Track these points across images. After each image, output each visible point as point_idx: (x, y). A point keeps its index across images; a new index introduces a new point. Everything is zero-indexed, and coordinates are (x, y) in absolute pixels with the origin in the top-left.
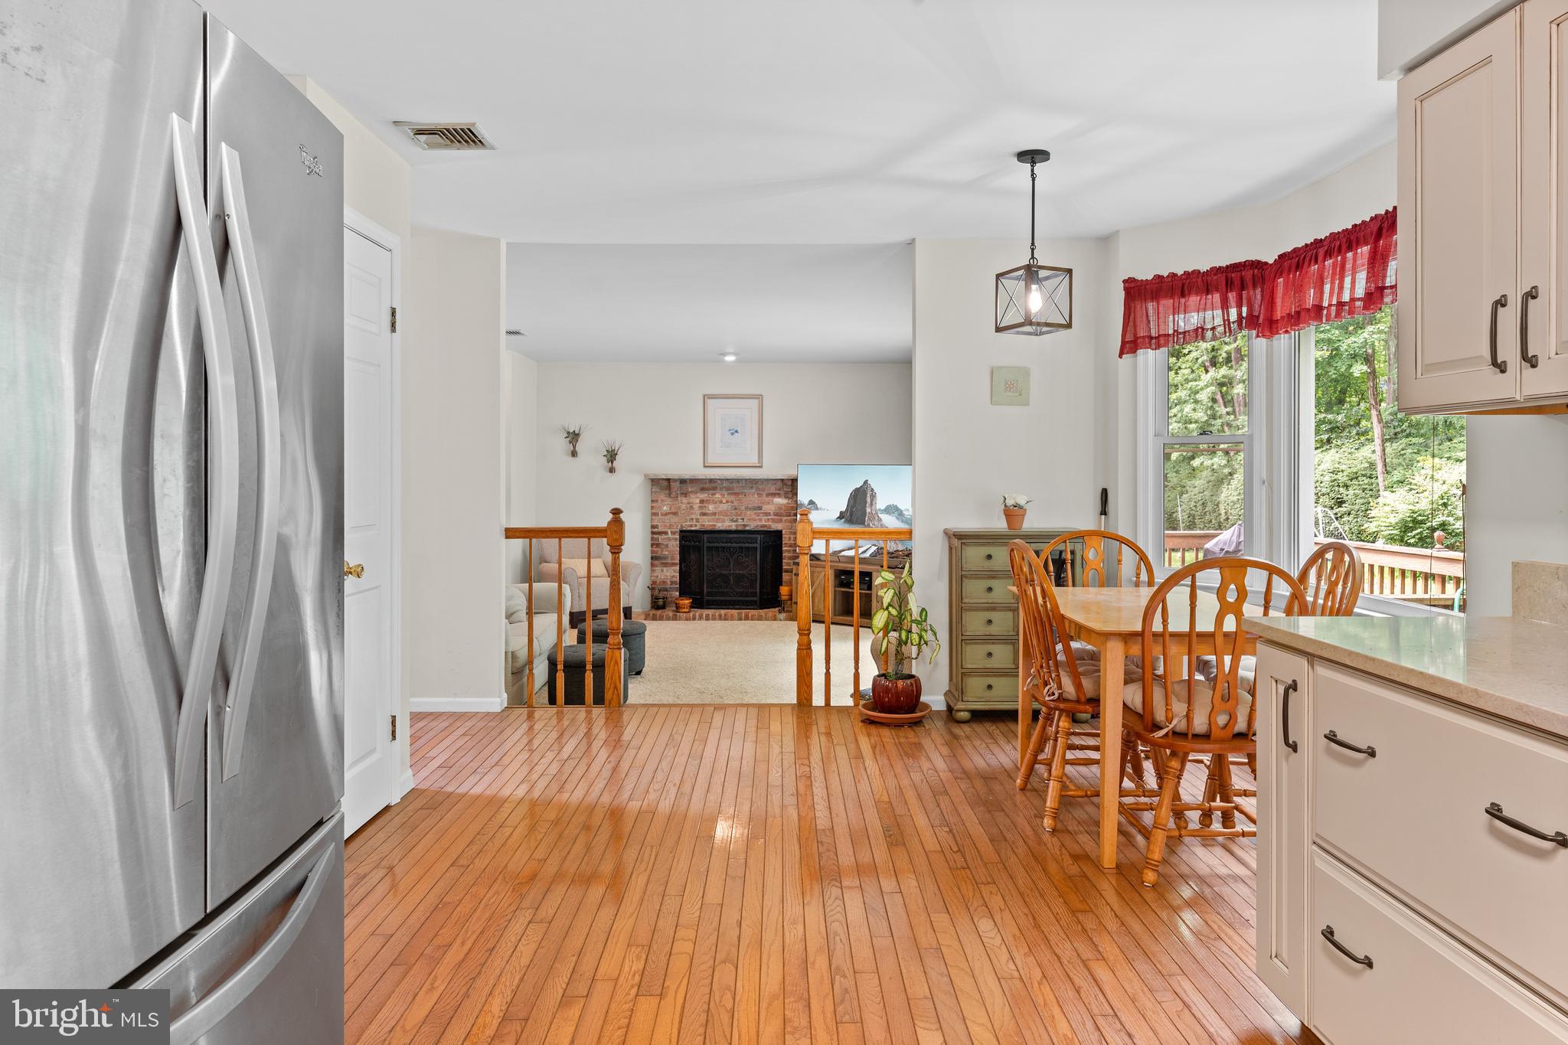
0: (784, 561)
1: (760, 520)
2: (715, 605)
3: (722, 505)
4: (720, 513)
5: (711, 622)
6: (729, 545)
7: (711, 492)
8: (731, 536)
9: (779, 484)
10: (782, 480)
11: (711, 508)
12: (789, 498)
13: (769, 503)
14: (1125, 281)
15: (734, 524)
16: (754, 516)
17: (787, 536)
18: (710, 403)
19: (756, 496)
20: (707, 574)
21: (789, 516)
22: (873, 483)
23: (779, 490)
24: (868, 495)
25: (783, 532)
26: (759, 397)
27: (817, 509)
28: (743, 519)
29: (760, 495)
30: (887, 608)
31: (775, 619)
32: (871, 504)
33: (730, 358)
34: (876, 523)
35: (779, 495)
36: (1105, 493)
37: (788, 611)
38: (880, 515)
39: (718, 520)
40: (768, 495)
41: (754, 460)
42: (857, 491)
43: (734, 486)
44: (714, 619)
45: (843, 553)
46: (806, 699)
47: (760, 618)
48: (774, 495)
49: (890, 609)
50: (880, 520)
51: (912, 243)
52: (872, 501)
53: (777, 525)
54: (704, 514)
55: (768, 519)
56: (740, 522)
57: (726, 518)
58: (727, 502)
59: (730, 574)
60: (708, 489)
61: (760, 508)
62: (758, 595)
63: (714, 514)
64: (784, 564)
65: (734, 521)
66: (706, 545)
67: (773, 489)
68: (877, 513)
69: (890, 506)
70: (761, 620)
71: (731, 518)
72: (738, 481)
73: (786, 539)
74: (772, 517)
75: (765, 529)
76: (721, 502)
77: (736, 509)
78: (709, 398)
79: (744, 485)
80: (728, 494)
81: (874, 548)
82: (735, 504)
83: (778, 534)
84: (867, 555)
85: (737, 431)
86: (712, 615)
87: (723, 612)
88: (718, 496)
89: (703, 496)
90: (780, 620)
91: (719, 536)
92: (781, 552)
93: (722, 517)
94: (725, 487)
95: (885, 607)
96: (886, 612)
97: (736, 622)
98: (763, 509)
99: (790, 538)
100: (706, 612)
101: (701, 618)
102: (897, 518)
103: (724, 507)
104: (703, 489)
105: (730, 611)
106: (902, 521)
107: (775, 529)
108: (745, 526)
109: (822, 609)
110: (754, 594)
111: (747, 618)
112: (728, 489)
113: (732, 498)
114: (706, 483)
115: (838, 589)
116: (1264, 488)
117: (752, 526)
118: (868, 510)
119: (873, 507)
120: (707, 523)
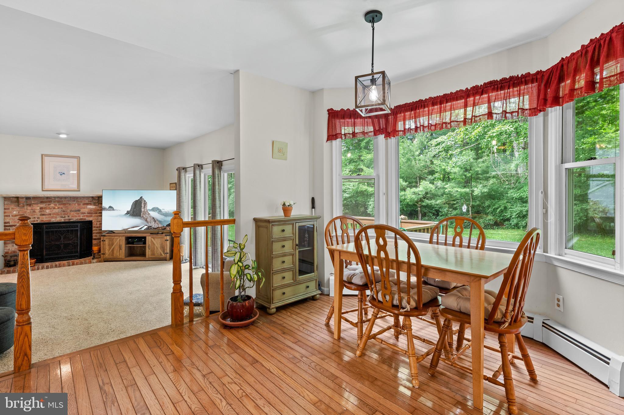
0: (93, 235)
1: (80, 216)
2: (51, 260)
3: (55, 210)
4: (54, 214)
5: (50, 269)
6: (60, 229)
7: (48, 203)
8: (62, 225)
9: (91, 199)
10: (92, 197)
11: (48, 211)
12: (96, 206)
13: (84, 208)
14: (328, 110)
15: (62, 219)
16: (75, 215)
17: (95, 223)
18: (46, 158)
19: (77, 205)
20: (46, 245)
21: (97, 213)
22: (145, 198)
23: (91, 202)
24: (143, 203)
25: (93, 221)
26: (78, 158)
27: (114, 210)
28: (69, 216)
29: (79, 204)
30: (237, 263)
31: (90, 262)
32: (144, 207)
33: (63, 136)
34: (147, 215)
35: (91, 204)
36: (313, 199)
37: (97, 258)
38: (149, 212)
39: (52, 217)
40: (84, 204)
41: (75, 187)
42: (136, 202)
43: (61, 200)
44: (52, 267)
45: (129, 230)
46: (180, 321)
47: (81, 263)
48: (87, 204)
49: (239, 263)
50: (149, 214)
51: (237, 71)
52: (145, 206)
53: (89, 218)
54: (43, 215)
55: (84, 216)
56: (67, 218)
57: (58, 216)
58: (58, 208)
59: (61, 244)
60: (46, 202)
61: (79, 211)
62: (79, 252)
63: (50, 214)
64: (93, 236)
65: (63, 218)
66: (45, 230)
67: (87, 202)
68: (147, 211)
69: (154, 208)
70: (83, 264)
71: (61, 216)
72: (65, 198)
73: (94, 224)
74: (87, 214)
75: (82, 220)
76: (54, 208)
77: (64, 211)
78: (46, 156)
79: (69, 199)
80: (59, 204)
81: (146, 227)
82: (63, 209)
83: (91, 222)
84: (143, 229)
85: (64, 174)
86: (51, 266)
87: (57, 263)
88: (52, 205)
89: (43, 205)
90: (94, 263)
91: (52, 225)
92: (91, 231)
93: (55, 216)
94: (57, 201)
95: (236, 263)
96: (237, 265)
97: (67, 267)
98: (81, 211)
99: (97, 224)
100: (46, 265)
101: (43, 268)
102: (158, 213)
103: (56, 211)
104: (42, 202)
105: (61, 262)
106: (161, 214)
107: (88, 220)
108: (70, 219)
109: (119, 255)
110: (77, 252)
111: (73, 264)
112: (58, 202)
113: (62, 206)
114: (44, 199)
115: (128, 245)
116: (384, 197)
117: (74, 219)
118: (143, 210)
119: (145, 209)
120: (45, 219)
